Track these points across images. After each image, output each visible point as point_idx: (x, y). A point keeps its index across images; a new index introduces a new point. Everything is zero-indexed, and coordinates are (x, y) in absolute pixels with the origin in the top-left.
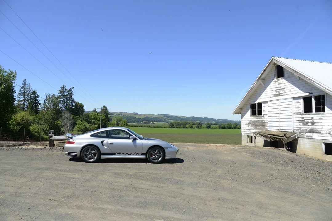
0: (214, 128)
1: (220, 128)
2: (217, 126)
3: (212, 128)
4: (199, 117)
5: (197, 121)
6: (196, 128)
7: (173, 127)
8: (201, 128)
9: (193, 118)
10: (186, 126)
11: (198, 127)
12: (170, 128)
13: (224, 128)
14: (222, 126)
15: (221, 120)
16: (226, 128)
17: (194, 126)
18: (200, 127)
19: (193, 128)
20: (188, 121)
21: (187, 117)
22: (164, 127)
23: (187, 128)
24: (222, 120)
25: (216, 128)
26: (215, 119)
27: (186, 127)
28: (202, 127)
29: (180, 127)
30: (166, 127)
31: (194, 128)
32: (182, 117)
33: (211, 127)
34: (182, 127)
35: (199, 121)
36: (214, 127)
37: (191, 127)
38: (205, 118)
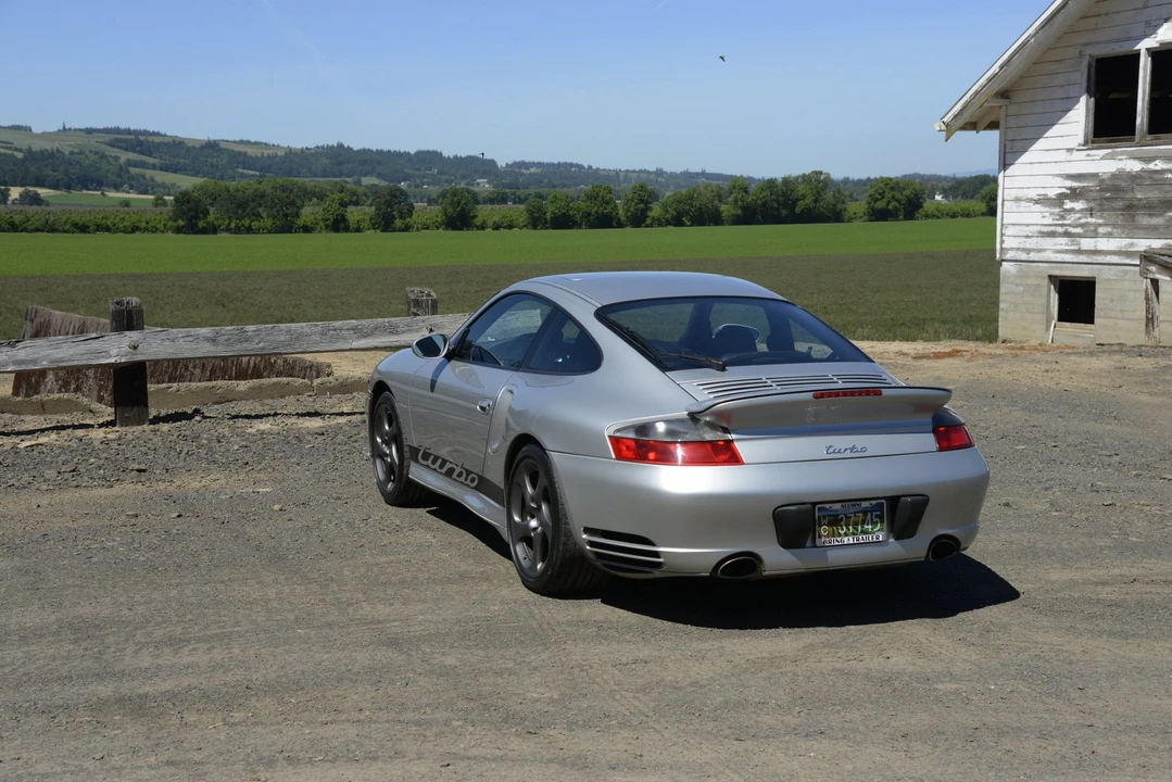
0: (497, 227)
1: (536, 221)
2: (517, 211)
3: (483, 227)
4: (380, 152)
5: (366, 181)
6: (374, 226)
7: (201, 224)
8: (407, 228)
9: (339, 158)
10: (297, 215)
11: (385, 223)
12: (178, 230)
13: (563, 222)
14: (550, 210)
15: (533, 164)
16: (579, 226)
17: (353, 214)
18: (398, 222)
19: (347, 229)
20: (308, 182)
21: (290, 152)
22: (135, 229)
23: (306, 229)
24: (539, 165)
25: (510, 227)
26: (492, 162)
27: (300, 222)
28: (416, 218)
29: (255, 224)
30: (146, 230)
31: (358, 230)
32: (250, 151)
33: (478, 222)
34: (269, 223)
35: (380, 176)
36: (496, 218)
37: (339, 225)
38: (420, 154)
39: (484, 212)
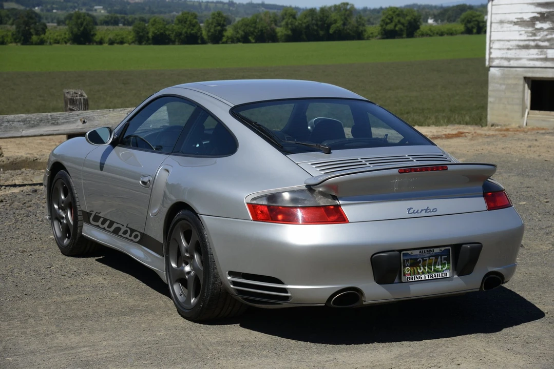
0: (112, 43)
1: (141, 39)
2: (127, 31)
3: (101, 42)
5: (7, 5)
6: (15, 40)
8: (42, 42)
11: (25, 38)
13: (161, 39)
14: (151, 31)
16: (173, 43)
18: (35, 38)
25: (122, 43)
28: (48, 35)
31: (3, 43)
33: (97, 38)
36: (111, 36)
39: (101, 31)
